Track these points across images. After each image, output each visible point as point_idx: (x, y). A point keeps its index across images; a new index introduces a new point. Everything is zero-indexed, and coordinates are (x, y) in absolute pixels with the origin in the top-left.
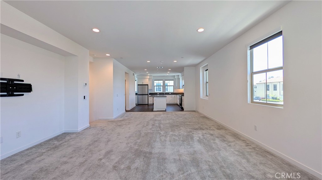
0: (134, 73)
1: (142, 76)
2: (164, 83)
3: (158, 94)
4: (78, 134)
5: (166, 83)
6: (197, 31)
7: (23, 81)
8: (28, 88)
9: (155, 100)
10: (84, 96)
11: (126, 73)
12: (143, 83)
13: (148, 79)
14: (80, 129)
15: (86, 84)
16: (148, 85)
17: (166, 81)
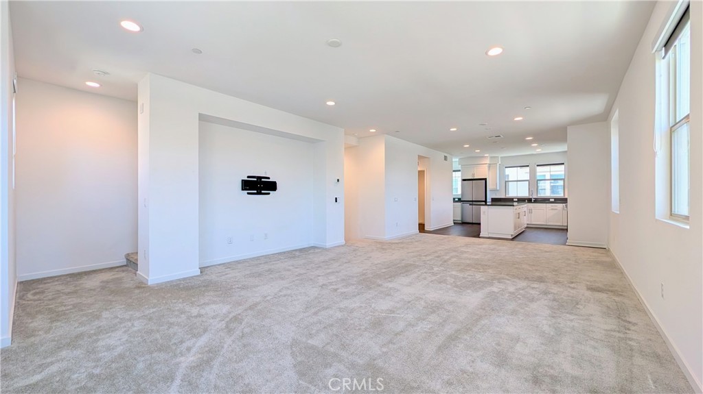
0: (446, 155)
1: (471, 161)
2: (533, 173)
3: (515, 200)
4: (326, 250)
5: (538, 174)
6: (486, 53)
7: (269, 178)
8: (272, 186)
9: (484, 212)
10: (336, 199)
11: (420, 157)
12: (473, 175)
13: (486, 166)
14: (329, 244)
15: (338, 180)
16: (485, 179)
17: (539, 169)
